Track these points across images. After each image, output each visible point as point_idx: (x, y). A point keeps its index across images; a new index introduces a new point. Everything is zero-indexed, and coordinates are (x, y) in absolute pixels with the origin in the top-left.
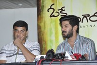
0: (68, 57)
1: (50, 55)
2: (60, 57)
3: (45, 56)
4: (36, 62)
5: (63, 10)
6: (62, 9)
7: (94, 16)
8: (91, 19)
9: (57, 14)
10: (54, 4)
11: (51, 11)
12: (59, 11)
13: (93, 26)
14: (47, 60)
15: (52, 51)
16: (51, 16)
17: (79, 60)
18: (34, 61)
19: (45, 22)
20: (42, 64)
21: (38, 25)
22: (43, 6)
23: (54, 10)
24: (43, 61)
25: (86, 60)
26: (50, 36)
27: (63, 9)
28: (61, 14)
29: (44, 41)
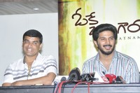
0: (98, 79)
1: (74, 76)
2: (88, 79)
3: (67, 77)
4: (55, 85)
5: (92, 17)
6: (91, 15)
7: (134, 24)
8: (130, 28)
9: (85, 22)
10: (80, 9)
11: (77, 17)
12: (87, 18)
13: (132, 38)
14: (71, 82)
15: (76, 71)
16: (76, 25)
17: (114, 83)
18: (53, 84)
19: (68, 31)
20: (63, 88)
21: (59, 36)
22: (66, 11)
23: (81, 16)
24: (65, 84)
25: (122, 83)
26: (75, 50)
27: (93, 15)
28: (89, 22)
29: (67, 57)
